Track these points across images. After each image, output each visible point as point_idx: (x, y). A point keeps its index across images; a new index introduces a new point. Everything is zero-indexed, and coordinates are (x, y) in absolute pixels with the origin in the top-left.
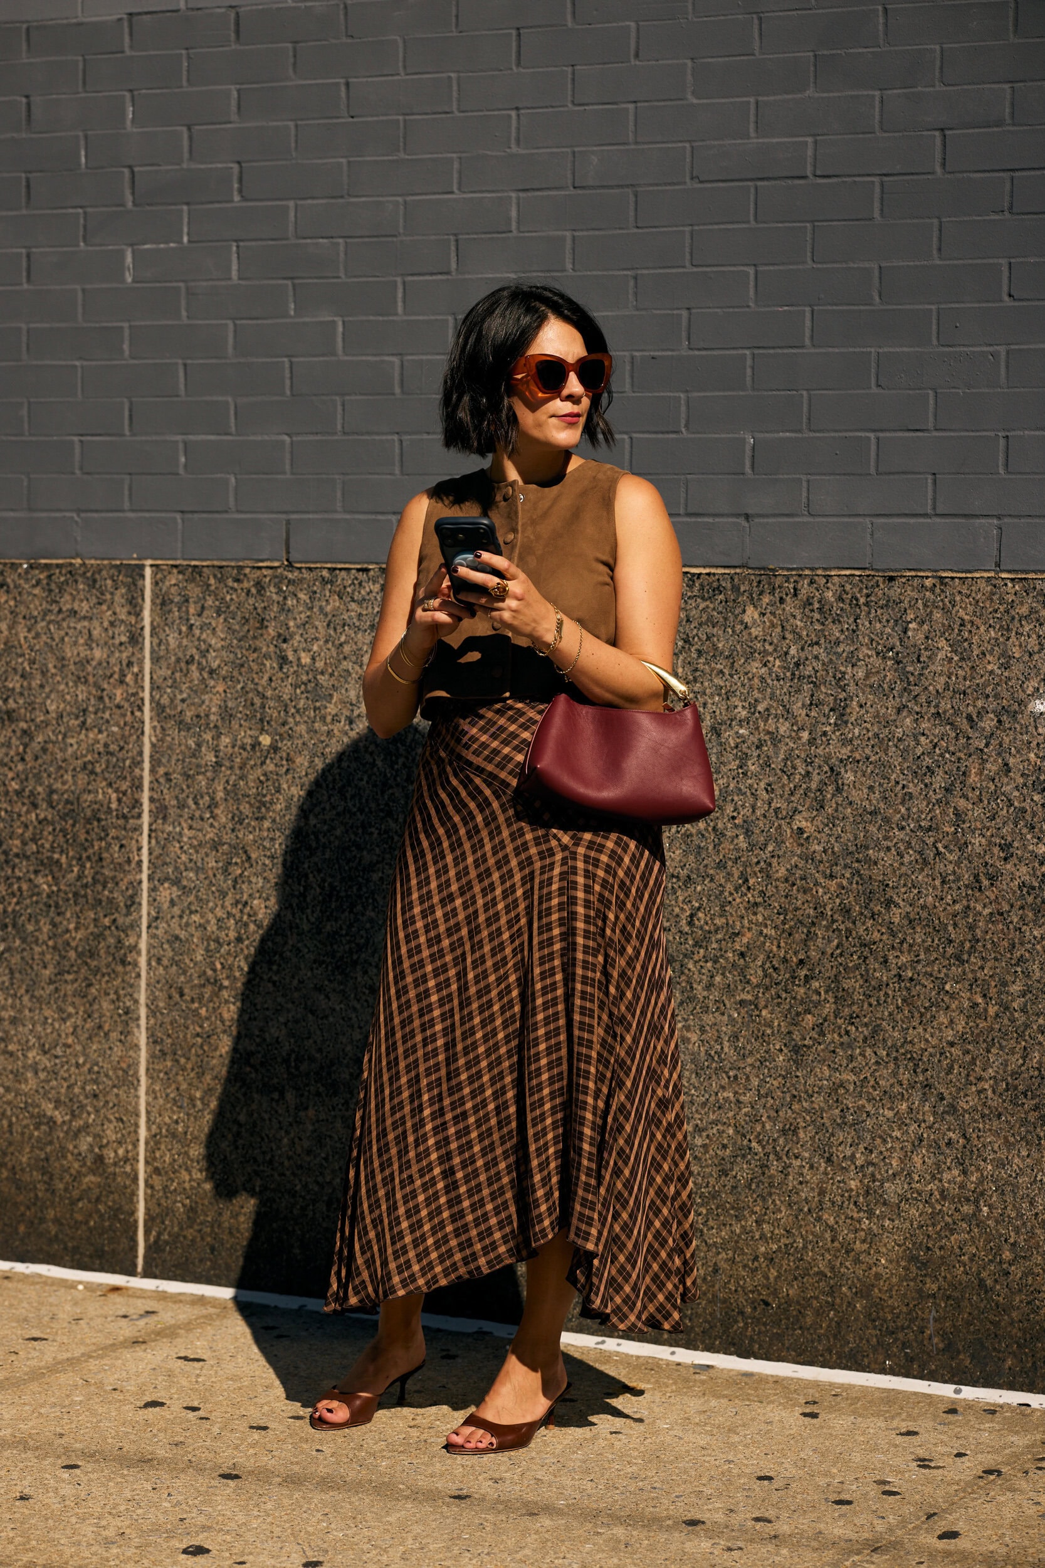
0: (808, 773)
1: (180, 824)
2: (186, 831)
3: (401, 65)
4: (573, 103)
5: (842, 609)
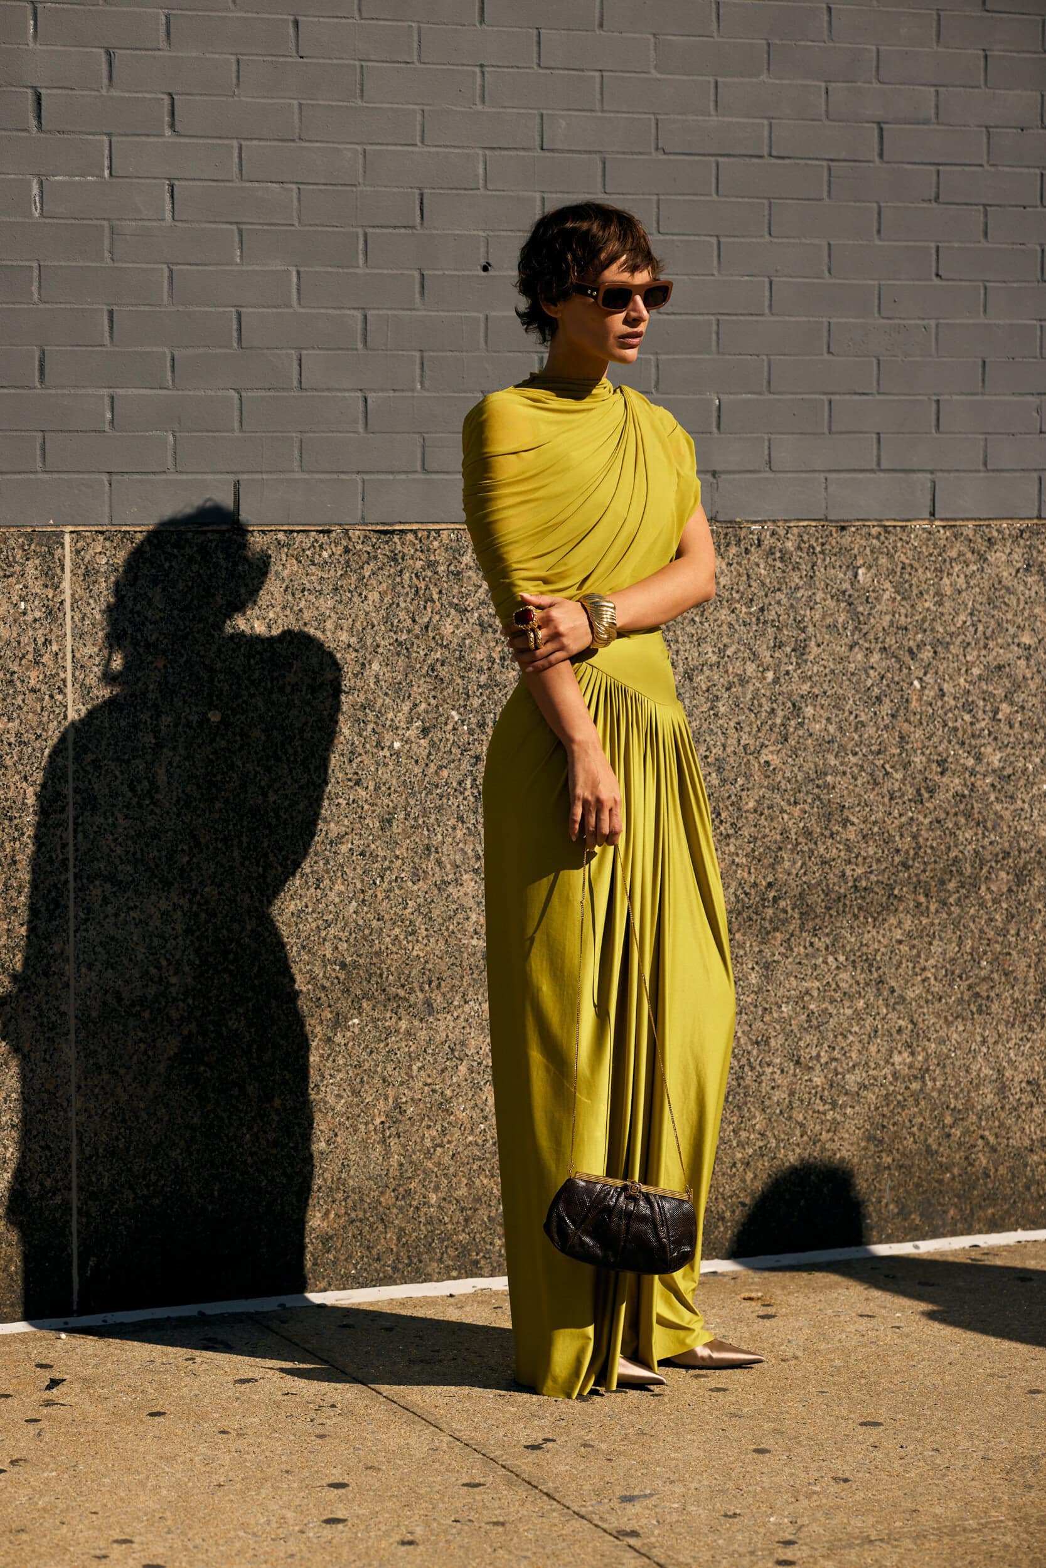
0: (773, 710)
1: (113, 815)
2: (121, 821)
3: (356, 7)
4: (539, 65)
5: (801, 557)
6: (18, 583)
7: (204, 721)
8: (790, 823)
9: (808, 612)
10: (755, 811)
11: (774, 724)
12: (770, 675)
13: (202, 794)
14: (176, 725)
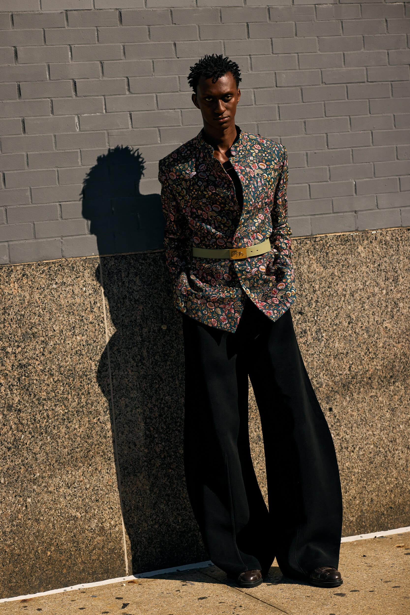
0: (387, 305)
1: (127, 370)
2: (130, 373)
3: (198, 36)
4: (273, 53)
5: (393, 243)
6: (82, 280)
7: (160, 329)
8: (397, 351)
9: (398, 265)
10: (383, 347)
11: (388, 312)
12: (384, 292)
13: (162, 359)
14: (149, 332)
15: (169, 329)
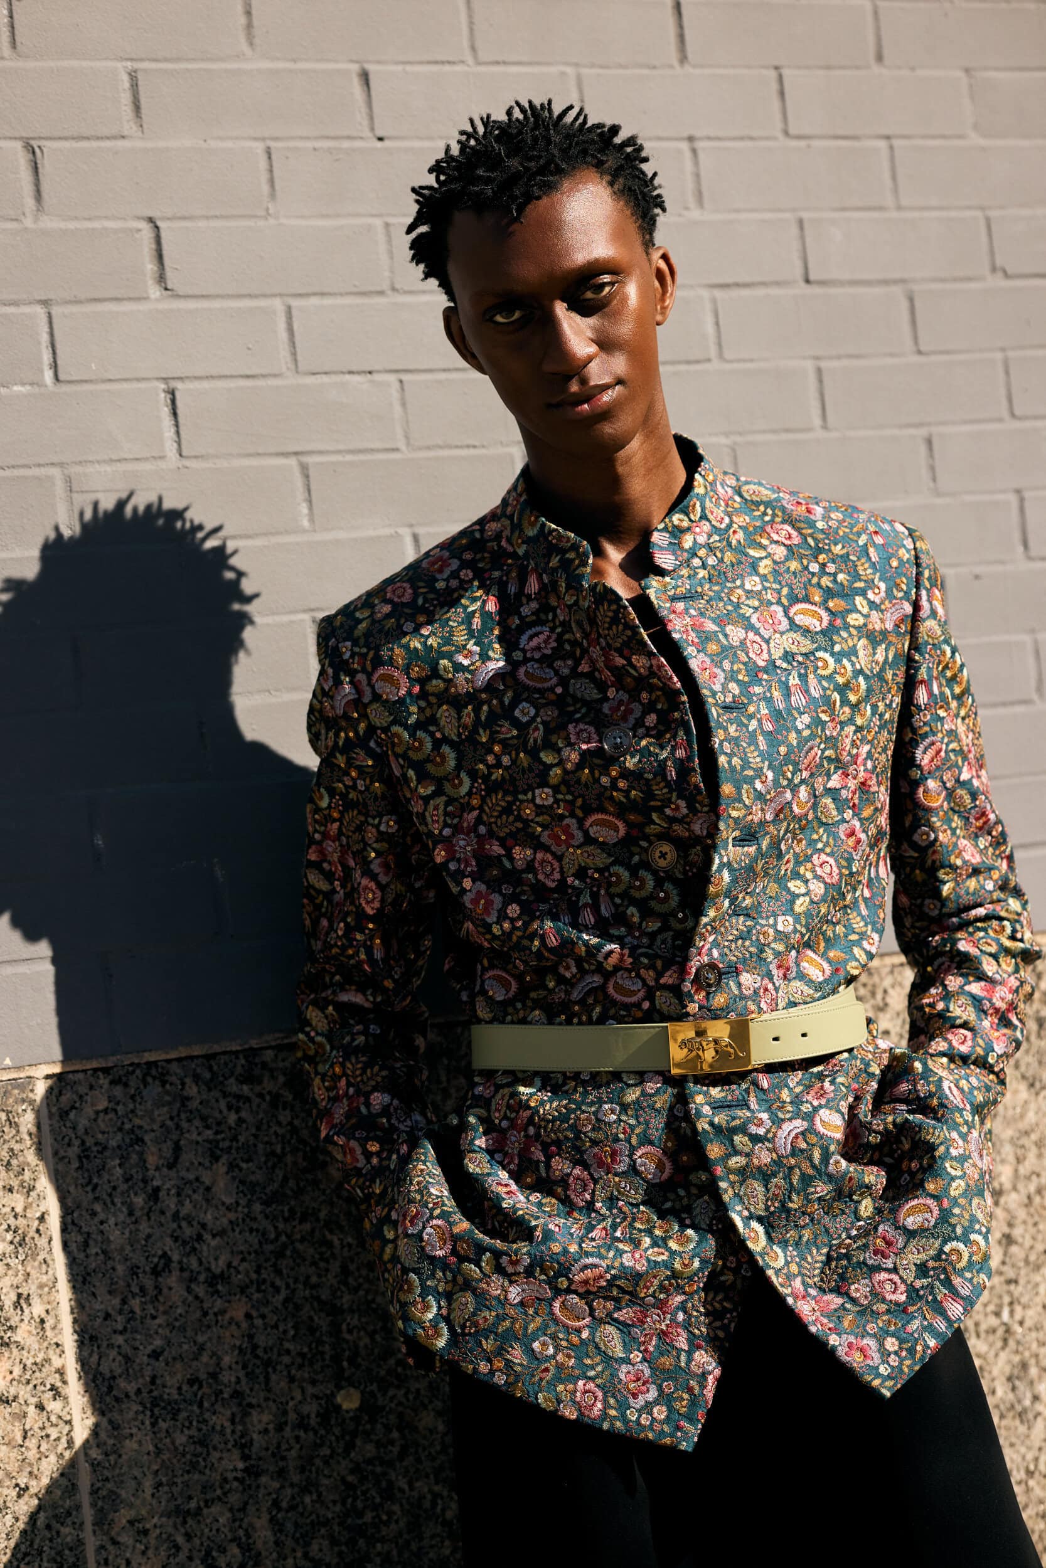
3: (466, 43)
4: (786, 133)
7: (330, 1410)
13: (340, 1554)
14: (280, 1428)
15: (369, 1408)
